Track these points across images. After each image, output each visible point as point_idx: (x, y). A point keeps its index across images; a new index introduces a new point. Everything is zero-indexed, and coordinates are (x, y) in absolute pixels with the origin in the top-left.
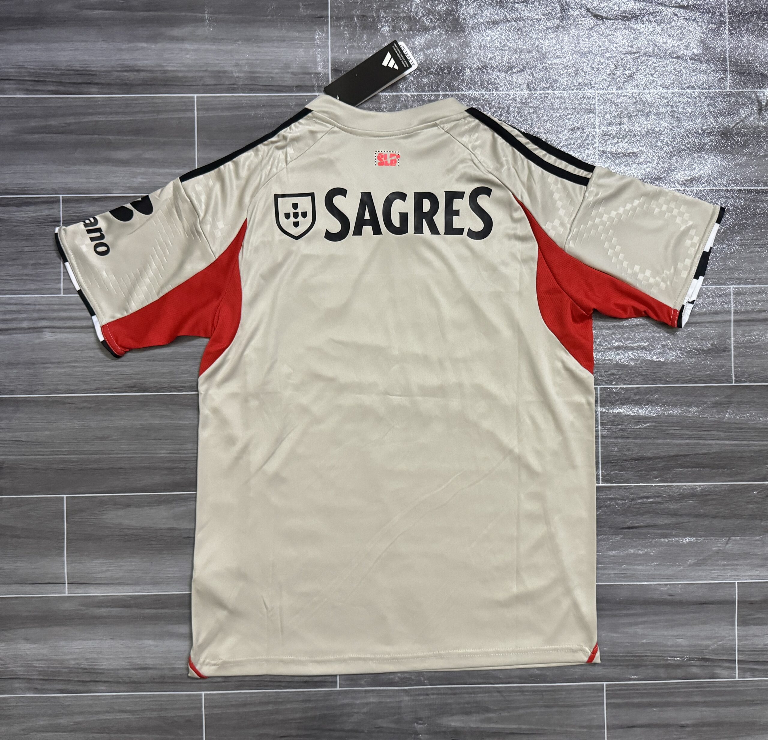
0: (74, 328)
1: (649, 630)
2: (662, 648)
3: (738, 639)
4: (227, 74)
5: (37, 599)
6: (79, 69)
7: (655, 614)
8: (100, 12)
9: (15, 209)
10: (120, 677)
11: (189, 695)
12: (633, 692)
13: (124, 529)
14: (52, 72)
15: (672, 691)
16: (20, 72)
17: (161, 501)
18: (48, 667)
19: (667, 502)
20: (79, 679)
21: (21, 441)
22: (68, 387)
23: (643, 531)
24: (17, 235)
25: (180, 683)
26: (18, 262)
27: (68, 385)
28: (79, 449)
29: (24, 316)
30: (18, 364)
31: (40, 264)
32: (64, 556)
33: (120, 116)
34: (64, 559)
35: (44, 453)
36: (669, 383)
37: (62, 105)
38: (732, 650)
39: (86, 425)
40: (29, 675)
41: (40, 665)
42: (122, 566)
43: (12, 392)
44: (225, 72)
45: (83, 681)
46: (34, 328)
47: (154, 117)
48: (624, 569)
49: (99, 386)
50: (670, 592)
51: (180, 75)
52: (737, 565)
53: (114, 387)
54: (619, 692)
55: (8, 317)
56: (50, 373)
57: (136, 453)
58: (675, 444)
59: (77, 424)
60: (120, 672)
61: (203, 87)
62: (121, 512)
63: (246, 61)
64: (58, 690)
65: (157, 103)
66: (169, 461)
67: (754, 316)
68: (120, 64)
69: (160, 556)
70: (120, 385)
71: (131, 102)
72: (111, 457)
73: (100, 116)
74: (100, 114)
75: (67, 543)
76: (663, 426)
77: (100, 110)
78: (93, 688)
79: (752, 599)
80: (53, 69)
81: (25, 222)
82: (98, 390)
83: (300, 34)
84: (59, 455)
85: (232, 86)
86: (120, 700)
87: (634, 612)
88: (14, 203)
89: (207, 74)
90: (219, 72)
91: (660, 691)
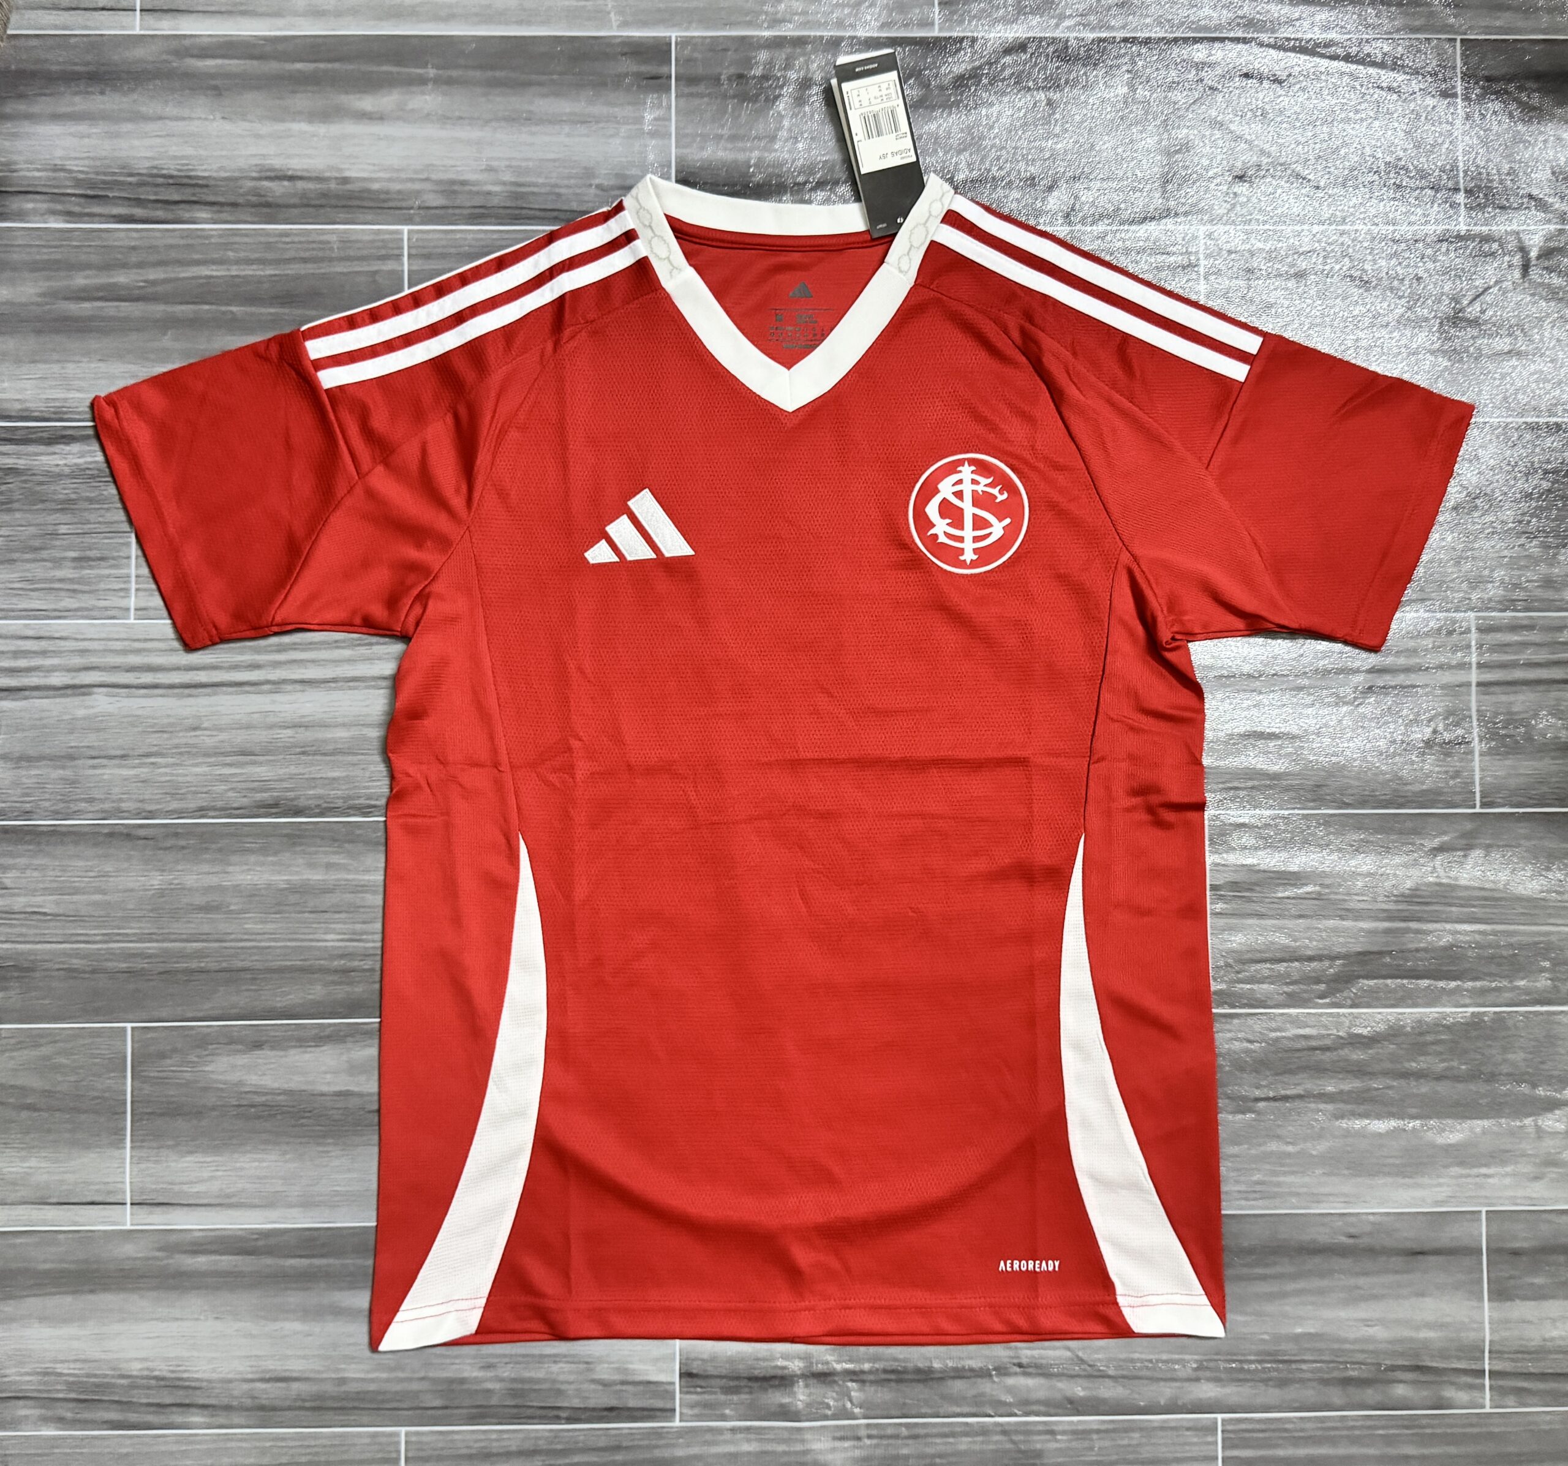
0: (156, 686)
1: (1310, 1307)
2: (1336, 1346)
3: (1490, 1328)
4: (467, 188)
5: (70, 1236)
6: (175, 173)
7: (1322, 1275)
8: (219, 61)
9: (41, 448)
10: (236, 1397)
11: (374, 1435)
12: (1277, 1434)
13: (246, 1093)
14: (122, 179)
15: (1357, 1432)
16: (54, 179)
17: (322, 1038)
18: (88, 1376)
19: (1342, 1046)
20: (151, 1401)
21: (45, 914)
22: (139, 805)
23: (1297, 1104)
24: (43, 501)
25: (355, 1408)
26: (45, 554)
27: (141, 801)
28: (161, 931)
29: (55, 661)
30: (41, 758)
31: (89, 559)
32: (125, 1148)
33: (255, 267)
34: (125, 1154)
35: (90, 939)
36: (1348, 806)
37: (137, 243)
38: (1475, 1351)
39: (176, 882)
40: (49, 1391)
41: (72, 1371)
42: (242, 1169)
43: (27, 814)
44: (463, 183)
45: (159, 1405)
46: (74, 687)
47: (323, 271)
48: (1258, 1183)
49: (205, 804)
50: (1352, 1230)
51: (376, 186)
52: (1486, 1176)
53: (235, 805)
54: (1247, 1435)
55: (22, 663)
56: (105, 777)
57: (274, 940)
58: (1362, 930)
59: (156, 880)
60: (231, 1386)
61: (421, 212)
62: (242, 1060)
63: (507, 163)
64: (106, 1422)
65: (328, 242)
66: (342, 956)
67: (1518, 674)
68: (256, 165)
69: (321, 1149)
70: (245, 801)
71: (276, 239)
72: (226, 948)
73: (214, 267)
74: (214, 262)
75: (132, 1121)
76: (1336, 893)
77: (216, 256)
78: (178, 1419)
79: (1517, 1245)
80: (121, 174)
81: (60, 476)
82: (202, 811)
83: (616, 109)
84: (118, 941)
85: (477, 211)
86: (233, 1444)
87: (1278, 1269)
88: (41, 438)
89: (428, 186)
90: (453, 182)
91: (1332, 1433)
